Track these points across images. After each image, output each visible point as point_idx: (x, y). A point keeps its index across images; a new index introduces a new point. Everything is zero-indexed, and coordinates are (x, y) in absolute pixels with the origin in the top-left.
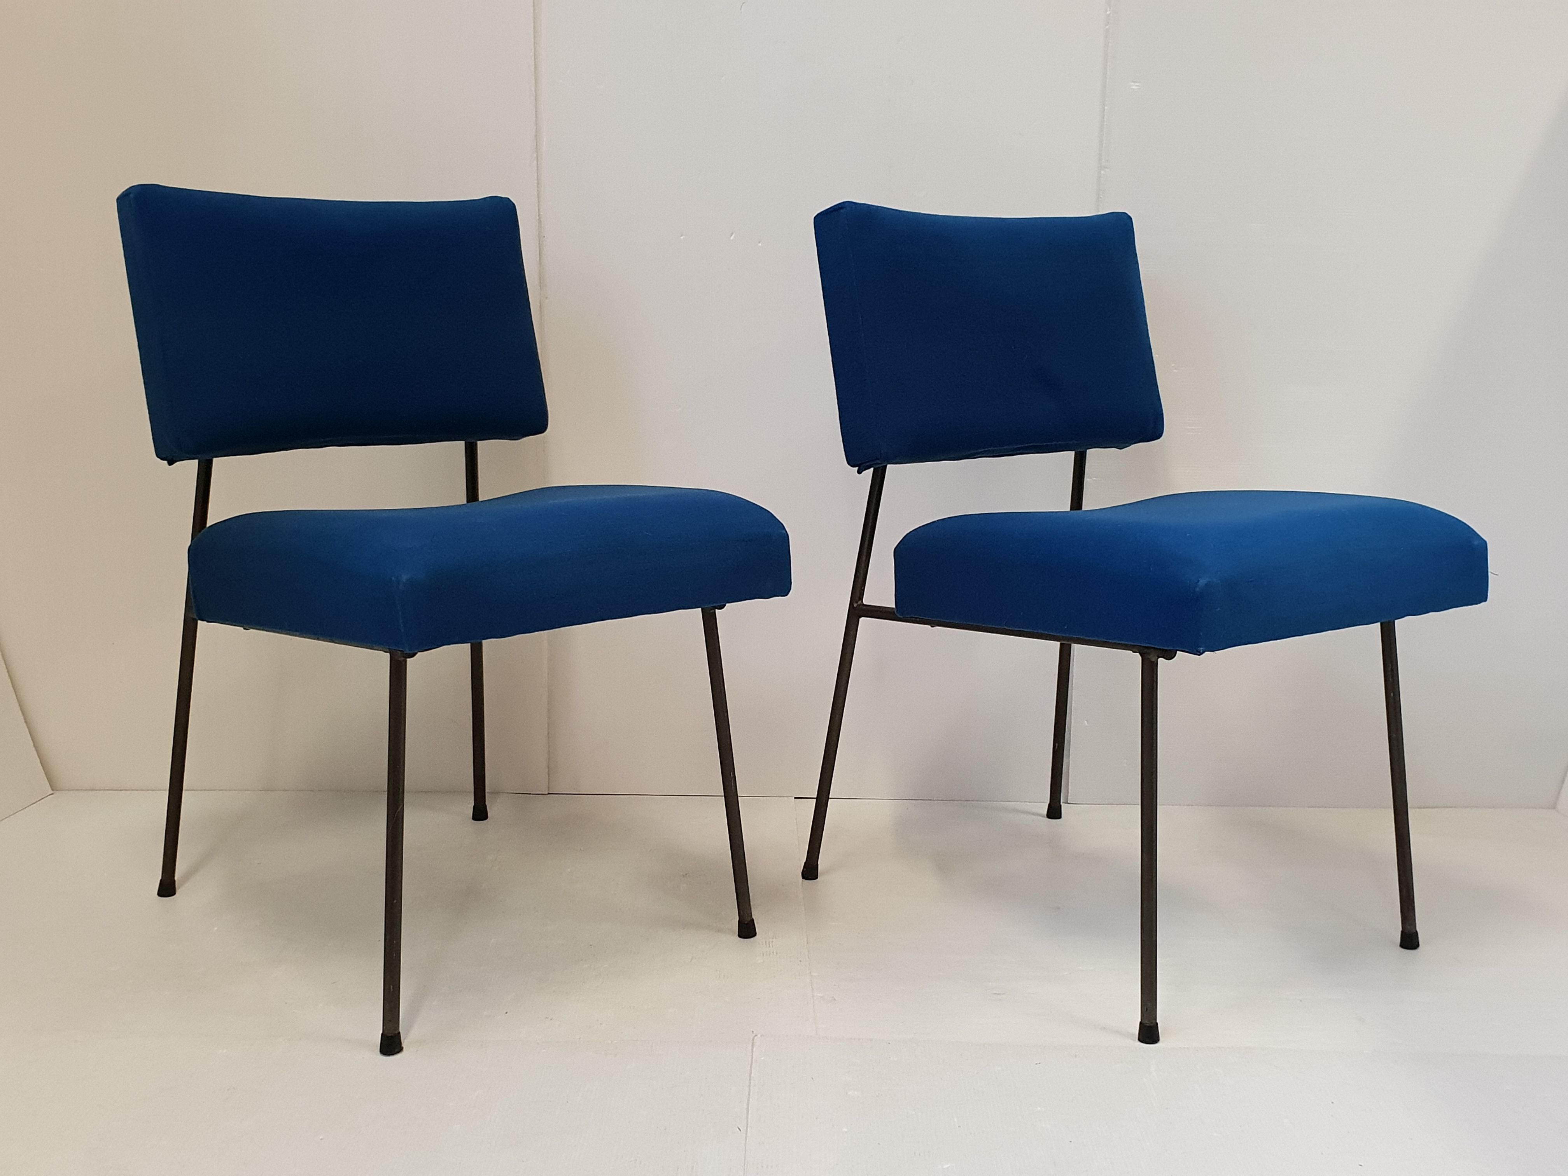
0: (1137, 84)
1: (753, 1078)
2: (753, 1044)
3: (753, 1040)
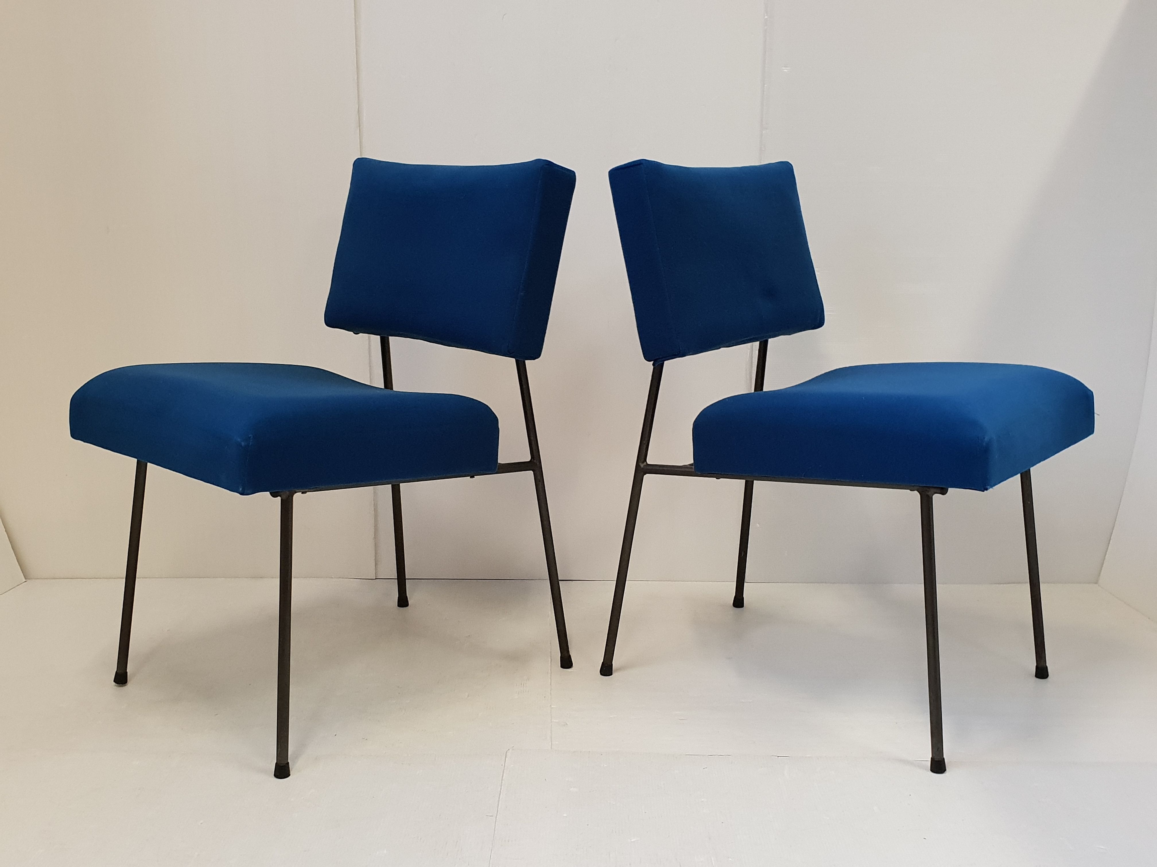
0: (787, 68)
1: (504, 781)
3: (506, 753)
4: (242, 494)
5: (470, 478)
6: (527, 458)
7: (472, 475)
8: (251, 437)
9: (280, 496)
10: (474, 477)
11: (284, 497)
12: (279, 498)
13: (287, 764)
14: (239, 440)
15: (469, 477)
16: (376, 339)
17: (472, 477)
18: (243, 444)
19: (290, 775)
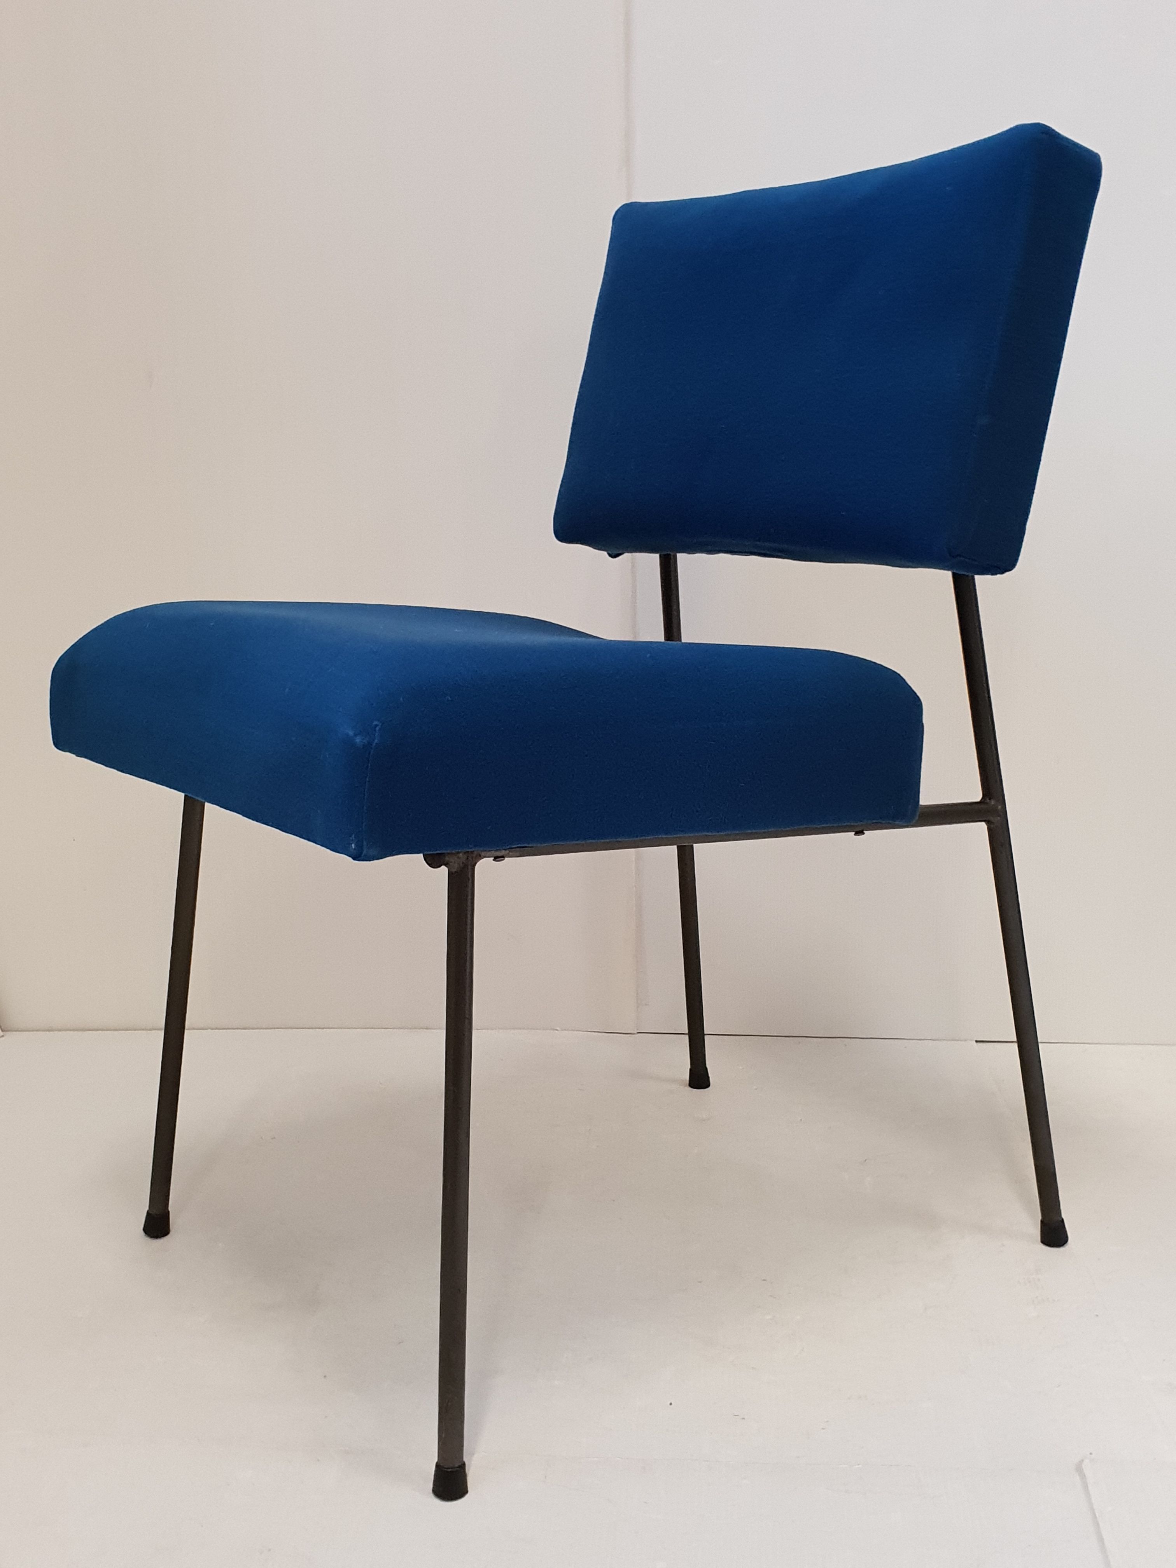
4: (356, 857)
5: (855, 835)
6: (976, 795)
7: (858, 829)
8: (376, 725)
9: (446, 865)
10: (864, 833)
11: (455, 868)
12: (444, 870)
13: (459, 1467)
14: (351, 733)
15: (854, 833)
16: (651, 562)
17: (859, 833)
18: (358, 740)
19: (467, 1492)
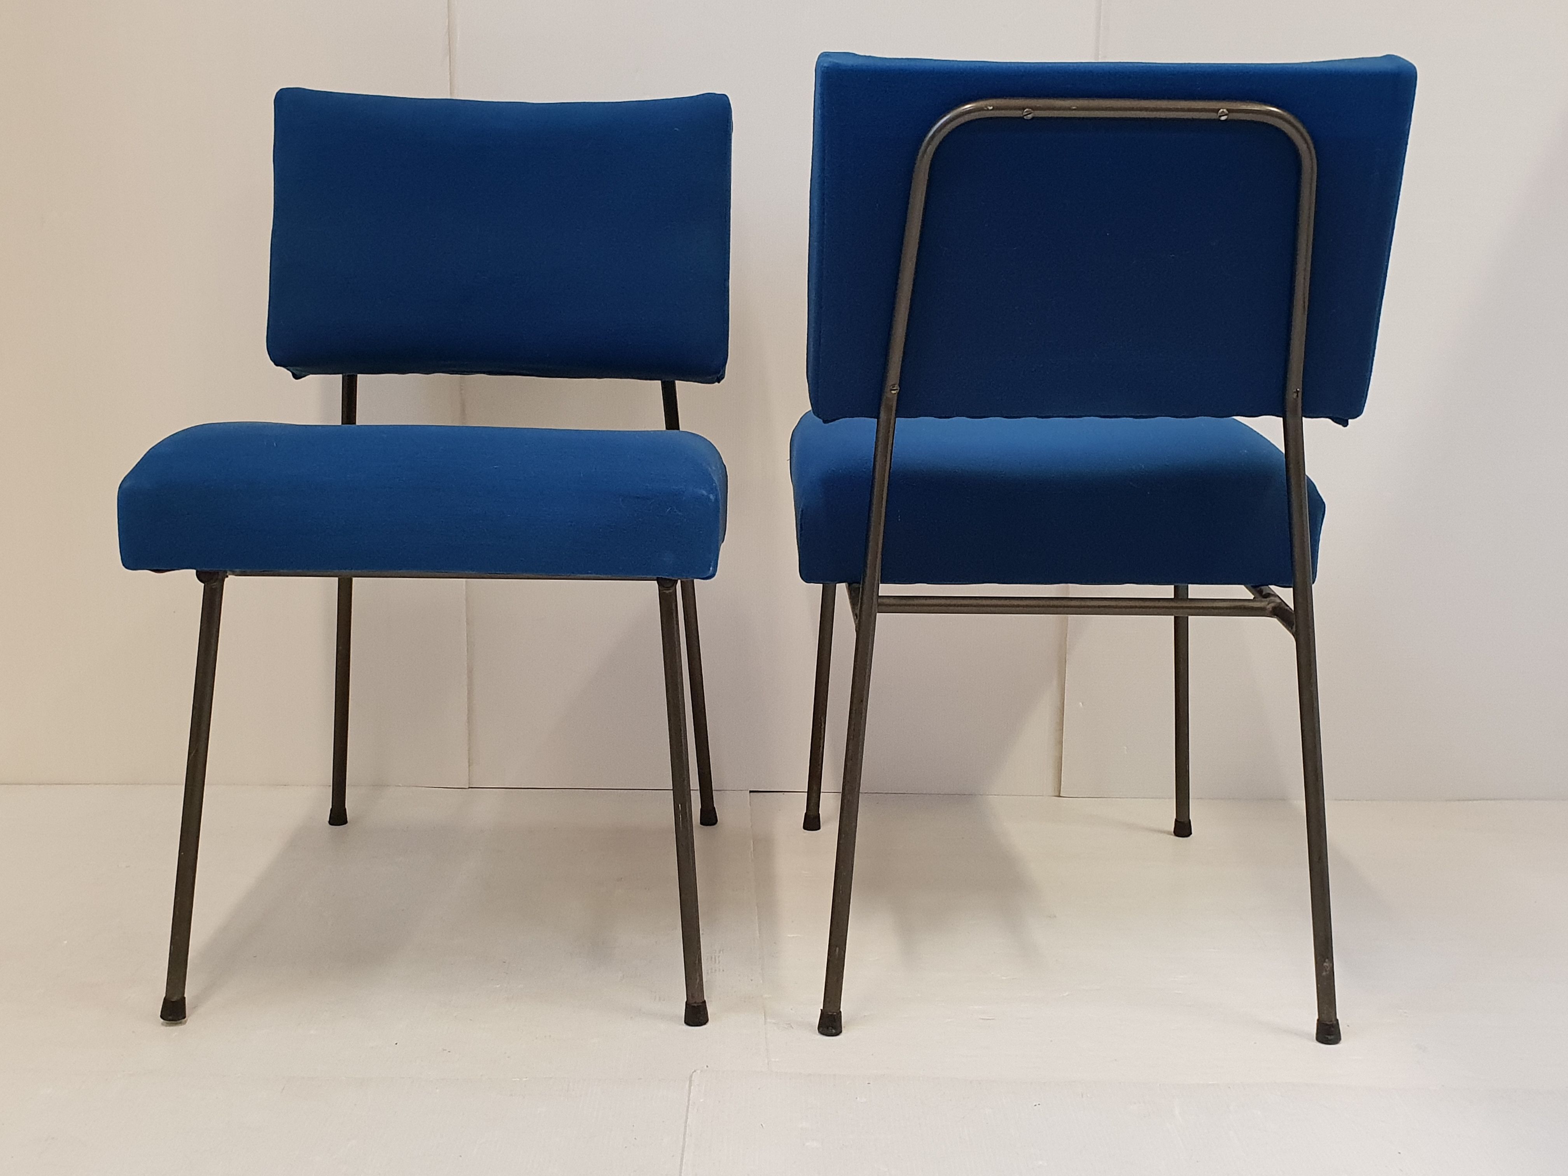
1: (689, 1126)
2: (690, 1081)
3: (691, 1076)
